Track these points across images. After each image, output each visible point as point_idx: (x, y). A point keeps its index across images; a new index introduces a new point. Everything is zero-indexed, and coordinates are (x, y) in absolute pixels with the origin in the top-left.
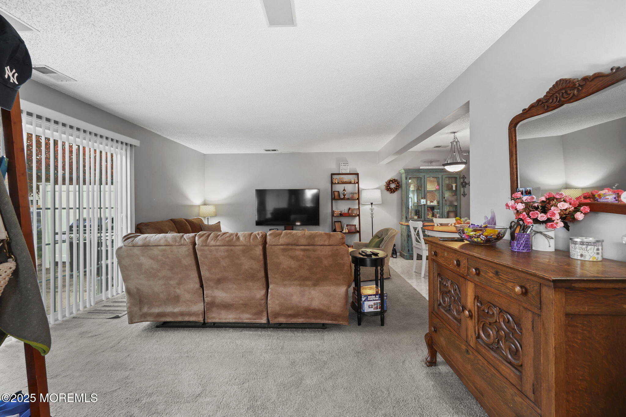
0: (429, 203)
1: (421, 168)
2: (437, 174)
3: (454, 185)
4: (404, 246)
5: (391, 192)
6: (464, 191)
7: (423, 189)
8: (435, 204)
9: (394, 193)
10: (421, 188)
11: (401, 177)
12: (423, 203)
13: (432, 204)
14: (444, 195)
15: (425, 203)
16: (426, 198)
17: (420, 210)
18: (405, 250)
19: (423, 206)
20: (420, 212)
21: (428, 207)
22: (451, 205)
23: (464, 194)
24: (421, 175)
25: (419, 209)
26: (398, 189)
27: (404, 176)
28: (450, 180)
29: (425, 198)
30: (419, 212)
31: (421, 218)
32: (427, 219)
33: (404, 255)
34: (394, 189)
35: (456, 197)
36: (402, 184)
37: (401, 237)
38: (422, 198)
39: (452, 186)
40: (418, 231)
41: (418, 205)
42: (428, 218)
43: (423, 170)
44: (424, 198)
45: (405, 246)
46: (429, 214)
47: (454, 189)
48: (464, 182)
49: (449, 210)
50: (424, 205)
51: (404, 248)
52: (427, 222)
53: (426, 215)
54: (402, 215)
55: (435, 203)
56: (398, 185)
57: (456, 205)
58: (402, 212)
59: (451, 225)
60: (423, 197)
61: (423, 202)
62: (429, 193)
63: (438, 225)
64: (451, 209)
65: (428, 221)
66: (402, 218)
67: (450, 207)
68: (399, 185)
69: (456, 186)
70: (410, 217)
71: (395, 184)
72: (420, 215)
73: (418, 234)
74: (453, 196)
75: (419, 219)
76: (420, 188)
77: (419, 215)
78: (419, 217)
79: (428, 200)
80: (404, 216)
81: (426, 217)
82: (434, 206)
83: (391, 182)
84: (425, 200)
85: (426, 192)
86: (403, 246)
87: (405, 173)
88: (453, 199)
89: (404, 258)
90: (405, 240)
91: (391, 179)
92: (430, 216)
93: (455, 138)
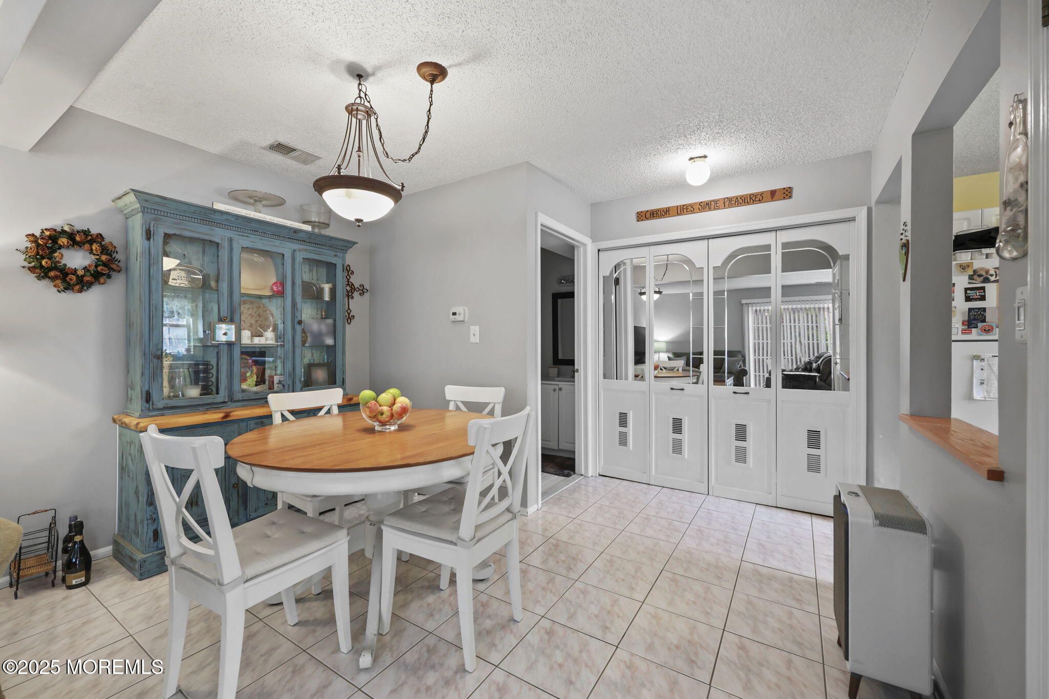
0: (246, 338)
1: (219, 206)
2: (277, 242)
3: (327, 287)
4: (132, 518)
5: (68, 287)
6: (349, 308)
7: (224, 286)
8: (268, 342)
9: (80, 291)
10: (217, 281)
11: (126, 231)
12: (224, 339)
13: (257, 340)
14: (298, 314)
15: (233, 339)
16: (236, 318)
17: (214, 362)
18: (137, 535)
19: (226, 347)
20: (214, 371)
21: (242, 353)
22: (318, 345)
23: (349, 317)
24: (219, 235)
25: (208, 358)
26: (109, 277)
27: (137, 224)
28: (314, 271)
29: (232, 321)
30: (206, 371)
31: (217, 393)
32: (239, 396)
33: (132, 560)
34: (80, 273)
35: (330, 321)
36: (127, 259)
37: (121, 478)
38: (221, 320)
39: (321, 291)
40: (198, 486)
41: (207, 344)
42: (243, 391)
43: (225, 217)
44: (230, 318)
45: (139, 518)
46: (248, 374)
47: (327, 297)
48: (348, 285)
49: (312, 362)
50: (230, 344)
51: (132, 525)
52: (239, 404)
53: (236, 379)
54: (129, 386)
55: (268, 338)
56: (104, 258)
57: (328, 347)
58: (128, 372)
59: (329, 412)
60: (225, 312)
61: (225, 334)
62: (247, 306)
63: (284, 418)
64: (317, 356)
65: (243, 400)
66: (128, 399)
67: (314, 352)
68: (112, 260)
69: (333, 291)
70: (166, 390)
71: (91, 252)
72: (214, 379)
73: (196, 502)
74: (322, 318)
75: (208, 399)
76: (213, 284)
77: (206, 379)
78: (206, 391)
79: (245, 329)
80: (138, 389)
81: (236, 388)
82: (263, 350)
83: (63, 241)
84: (233, 326)
85: (236, 298)
86: (128, 519)
87: (144, 210)
88: (323, 327)
89: (130, 569)
90: (136, 492)
91: (66, 228)
92: (249, 385)
93: (362, 95)
